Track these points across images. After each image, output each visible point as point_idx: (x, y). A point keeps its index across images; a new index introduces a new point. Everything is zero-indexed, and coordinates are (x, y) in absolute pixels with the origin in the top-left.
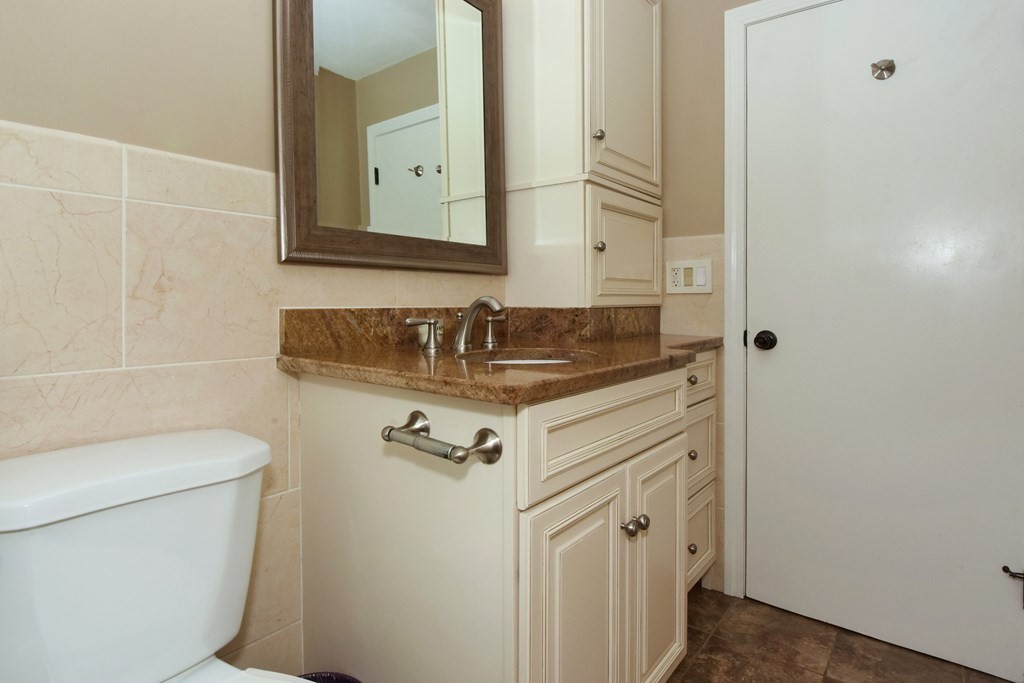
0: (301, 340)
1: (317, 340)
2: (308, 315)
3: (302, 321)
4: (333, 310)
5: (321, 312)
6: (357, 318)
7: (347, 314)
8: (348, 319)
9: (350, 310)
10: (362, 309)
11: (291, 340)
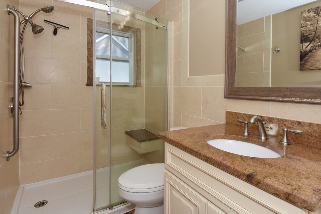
0: (230, 120)
1: (234, 121)
2: (232, 113)
3: (230, 115)
4: (239, 113)
5: (236, 113)
6: (248, 117)
7: (244, 115)
8: (244, 117)
9: (245, 114)
10: (249, 115)
11: (227, 119)
